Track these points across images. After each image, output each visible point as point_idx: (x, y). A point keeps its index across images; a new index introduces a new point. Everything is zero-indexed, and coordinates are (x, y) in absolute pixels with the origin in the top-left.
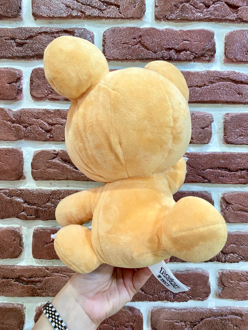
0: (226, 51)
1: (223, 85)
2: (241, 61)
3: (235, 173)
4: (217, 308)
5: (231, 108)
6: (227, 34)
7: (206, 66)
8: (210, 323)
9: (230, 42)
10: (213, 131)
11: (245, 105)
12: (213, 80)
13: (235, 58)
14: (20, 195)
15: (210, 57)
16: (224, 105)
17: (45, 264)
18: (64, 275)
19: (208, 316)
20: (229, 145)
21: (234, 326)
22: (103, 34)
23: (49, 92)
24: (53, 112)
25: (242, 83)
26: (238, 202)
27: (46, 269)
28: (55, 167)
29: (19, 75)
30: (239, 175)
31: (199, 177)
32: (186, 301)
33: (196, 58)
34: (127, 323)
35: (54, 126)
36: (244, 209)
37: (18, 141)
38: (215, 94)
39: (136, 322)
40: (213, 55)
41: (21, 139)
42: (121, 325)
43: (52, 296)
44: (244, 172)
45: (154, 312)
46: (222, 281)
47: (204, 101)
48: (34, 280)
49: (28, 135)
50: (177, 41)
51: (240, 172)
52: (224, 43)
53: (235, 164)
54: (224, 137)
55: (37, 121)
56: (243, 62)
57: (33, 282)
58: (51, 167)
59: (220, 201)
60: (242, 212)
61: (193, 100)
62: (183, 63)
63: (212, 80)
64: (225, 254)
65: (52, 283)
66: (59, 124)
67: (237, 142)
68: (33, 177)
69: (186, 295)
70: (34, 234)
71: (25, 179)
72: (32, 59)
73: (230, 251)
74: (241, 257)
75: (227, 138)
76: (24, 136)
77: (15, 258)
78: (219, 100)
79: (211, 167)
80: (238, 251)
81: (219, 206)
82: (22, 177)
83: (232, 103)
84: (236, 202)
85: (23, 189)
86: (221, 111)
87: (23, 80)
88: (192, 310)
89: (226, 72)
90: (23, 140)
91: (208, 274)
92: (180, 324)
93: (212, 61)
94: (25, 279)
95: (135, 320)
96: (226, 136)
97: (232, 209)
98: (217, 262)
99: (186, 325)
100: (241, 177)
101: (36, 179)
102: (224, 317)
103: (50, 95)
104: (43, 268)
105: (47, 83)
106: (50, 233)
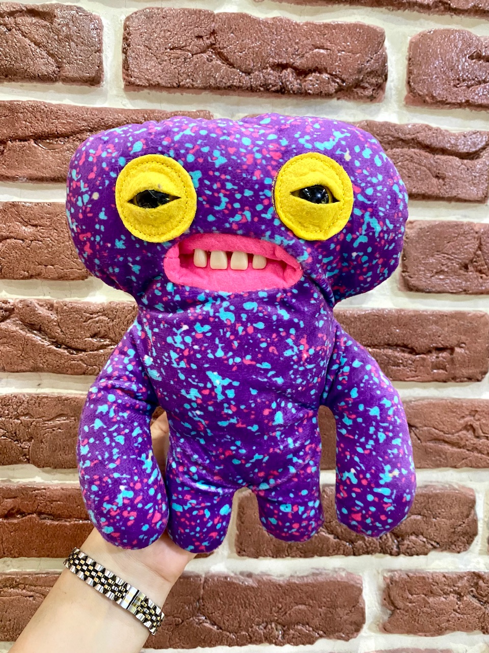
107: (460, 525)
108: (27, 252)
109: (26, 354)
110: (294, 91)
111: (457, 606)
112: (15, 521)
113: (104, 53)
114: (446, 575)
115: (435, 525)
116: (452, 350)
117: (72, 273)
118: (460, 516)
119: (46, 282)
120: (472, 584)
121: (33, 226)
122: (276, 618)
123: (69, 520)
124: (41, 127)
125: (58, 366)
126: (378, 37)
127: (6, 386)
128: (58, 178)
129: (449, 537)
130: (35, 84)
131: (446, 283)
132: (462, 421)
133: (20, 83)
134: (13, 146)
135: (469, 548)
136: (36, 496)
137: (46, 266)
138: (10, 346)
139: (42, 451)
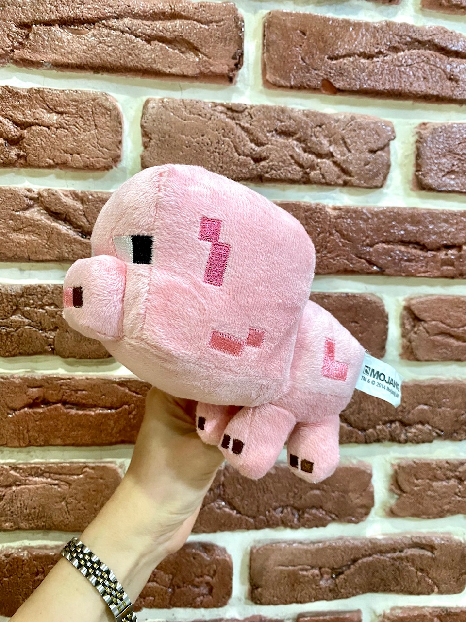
1: (418, 57)
2: (459, 5)
3: (434, 253)
4: (385, 537)
5: (431, 112)
7: (382, 11)
8: (371, 567)
10: (391, 160)
11: (462, 106)
12: (399, 43)
16: (417, 104)
17: (9, 458)
18: (56, 482)
19: (367, 553)
20: (423, 193)
21: (417, 570)
23: (16, 44)
24: (26, 93)
25: (457, 54)
26: (438, 315)
27: (13, 469)
28: (30, 228)
30: (442, 259)
31: (360, 262)
32: (324, 525)
34: (198, 578)
35: (29, 128)
36: (448, 331)
38: (400, 77)
39: (217, 575)
42: (184, 583)
43: (27, 528)
44: (453, 251)
45: (257, 550)
46: (397, 482)
47: (376, 92)
51: (444, 252)
53: (435, 233)
54: (415, 175)
56: (462, 8)
58: (21, 229)
59: (401, 314)
60: (444, 338)
61: (354, 88)
63: (397, 44)
64: (406, 426)
65: (28, 498)
66: (40, 126)
67: (444, 186)
69: (324, 513)
73: (416, 419)
74: (438, 431)
75: (422, 177)
78: (408, 91)
79: (386, 239)
80: (433, 418)
81: (399, 325)
83: (434, 99)
84: (433, 317)
86: (410, 118)
88: (336, 543)
89: (427, 28)
91: (371, 469)
92: (309, 573)
93: (397, 0)
95: (215, 572)
96: (420, 173)
97: (424, 330)
98: (389, 443)
99: (322, 575)
100: (446, 263)
102: (398, 554)
103: (19, 51)
104: (6, 467)
105: (10, 21)
106: (19, 386)
107: (462, 415)
108: (52, 139)
109: (50, 243)
111: (458, 489)
112: (41, 410)
114: (449, 461)
115: (440, 414)
116: (459, 247)
117: (97, 163)
118: (463, 406)
119: (70, 173)
121: (58, 113)
122: (292, 503)
123: (94, 409)
124: (66, 11)
127: (29, 278)
128: (85, 64)
129: (453, 426)
131: (457, 183)
134: (38, 30)
136: (61, 385)
137: (72, 154)
138: (35, 235)
139: (67, 341)
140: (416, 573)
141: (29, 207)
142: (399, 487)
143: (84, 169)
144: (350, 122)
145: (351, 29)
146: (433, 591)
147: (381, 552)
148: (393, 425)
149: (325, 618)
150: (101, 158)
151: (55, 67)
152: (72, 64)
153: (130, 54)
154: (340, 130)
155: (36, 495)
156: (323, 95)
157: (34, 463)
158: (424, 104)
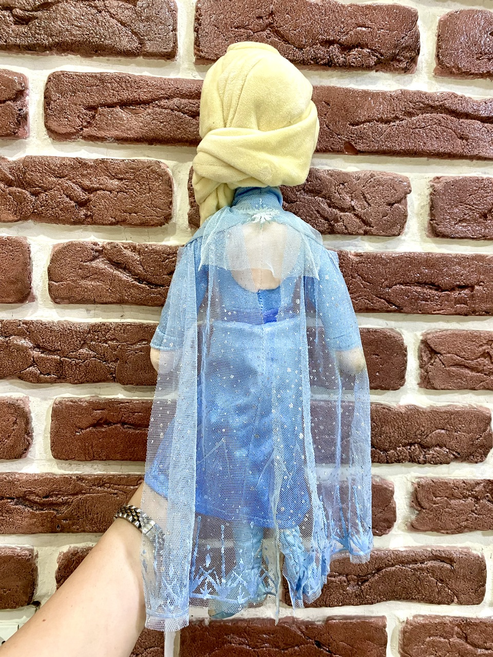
0: (438, 52)
1: (431, 120)
2: (468, 72)
3: (450, 293)
4: (407, 549)
5: (445, 166)
6: (443, 17)
7: (399, 80)
8: (394, 576)
9: (448, 32)
10: (408, 211)
11: (472, 161)
12: (413, 108)
13: (457, 67)
14: (26, 333)
15: (407, 63)
16: (432, 160)
17: (76, 470)
18: (116, 491)
19: (390, 563)
20: (438, 238)
21: (438, 581)
22: (197, 6)
23: (85, 124)
24: (93, 164)
25: (467, 116)
26: (453, 348)
27: (80, 479)
28: (96, 276)
29: (21, 84)
30: (456, 298)
31: (380, 301)
33: (381, 63)
35: (95, 193)
36: (463, 363)
37: (19, 224)
38: (415, 138)
40: (413, 59)
41: (25, 218)
43: (91, 530)
44: (466, 291)
46: (417, 498)
47: (393, 152)
48: (54, 502)
49: (41, 211)
50: (344, 27)
51: (458, 292)
52: (436, 36)
53: (449, 275)
54: (430, 223)
55: (60, 181)
56: (471, 74)
57: (51, 505)
58: (88, 277)
59: (419, 347)
60: (459, 369)
61: (373, 149)
62: (355, 72)
63: (412, 110)
64: (425, 449)
65: (91, 505)
66: (104, 190)
67: (455, 233)
68: (51, 297)
70: (54, 410)
71: (34, 301)
72: (48, 52)
73: (434, 443)
74: (455, 453)
75: (436, 226)
76: (32, 213)
77: (16, 458)
78: (422, 150)
79: (403, 281)
80: (450, 442)
81: (417, 357)
82: (29, 298)
83: (447, 156)
84: (448, 350)
85: (32, 321)
86: (426, 172)
87: (28, 95)
89: (438, 94)
90: (30, 221)
91: (392, 486)
92: (337, 579)
93: (411, 70)
94: (37, 499)
96: (434, 221)
97: (440, 362)
98: (410, 464)
99: (348, 581)
100: (459, 301)
101: (58, 300)
102: (419, 565)
103: (87, 129)
104: (73, 477)
105: (80, 105)
106: (86, 409)
107: (477, 439)
108: (114, 202)
109: (113, 288)
110: (339, 64)
111: (475, 507)
112: (103, 430)
113: (178, 32)
114: (465, 481)
115: (456, 438)
116: (472, 287)
117: (152, 220)
118: (478, 431)
119: (129, 229)
120: (488, 490)
121: (119, 179)
124: (125, 95)
125: (140, 299)
126: (412, 17)
127: (94, 317)
128: (140, 138)
129: (469, 448)
130: (119, 58)
131: (468, 230)
132: (481, 349)
133: (107, 58)
134: (103, 111)
135: (485, 459)
136: (120, 408)
137: (130, 214)
138: (99, 281)
139: (126, 371)
140: (437, 584)
141: (95, 258)
142: (420, 505)
143: (140, 226)
144: (370, 179)
145: (370, 99)
146: (453, 601)
147: (402, 563)
148: (413, 447)
149: (352, 621)
150: (154, 215)
151: (117, 141)
152: (130, 138)
153: (179, 128)
154: (360, 187)
155: (98, 502)
156: (346, 156)
157: (97, 475)
158: (437, 160)
